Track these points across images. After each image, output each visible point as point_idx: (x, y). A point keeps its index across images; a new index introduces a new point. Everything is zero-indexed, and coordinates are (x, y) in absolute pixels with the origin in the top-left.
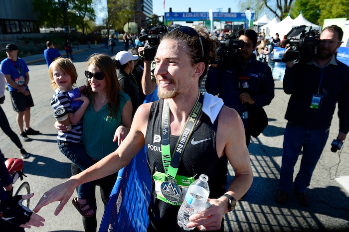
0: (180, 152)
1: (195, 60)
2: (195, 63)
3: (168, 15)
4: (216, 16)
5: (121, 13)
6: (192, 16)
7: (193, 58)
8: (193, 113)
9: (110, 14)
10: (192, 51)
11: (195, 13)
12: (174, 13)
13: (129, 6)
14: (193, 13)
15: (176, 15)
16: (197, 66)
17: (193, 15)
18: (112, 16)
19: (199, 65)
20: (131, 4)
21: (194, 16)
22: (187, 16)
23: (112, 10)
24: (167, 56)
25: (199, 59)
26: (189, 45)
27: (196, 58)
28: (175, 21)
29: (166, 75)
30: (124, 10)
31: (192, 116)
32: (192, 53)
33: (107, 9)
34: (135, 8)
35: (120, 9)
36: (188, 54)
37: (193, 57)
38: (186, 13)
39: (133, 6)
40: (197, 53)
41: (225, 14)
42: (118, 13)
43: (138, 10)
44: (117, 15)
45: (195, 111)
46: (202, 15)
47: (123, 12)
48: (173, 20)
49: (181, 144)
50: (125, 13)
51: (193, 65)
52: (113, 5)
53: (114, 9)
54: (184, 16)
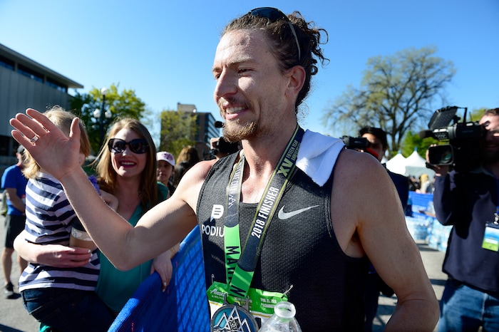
0: (259, 237)
1: (286, 64)
2: (287, 69)
5: (177, 142)
7: (282, 60)
8: (286, 160)
9: (163, 143)
10: (279, 47)
13: (189, 135)
16: (291, 74)
18: (164, 145)
19: (294, 72)
20: (191, 132)
23: (166, 137)
24: (233, 60)
25: (292, 61)
26: (272, 35)
27: (287, 58)
29: (235, 96)
30: (181, 139)
31: (284, 164)
32: (279, 50)
33: (160, 137)
34: (197, 137)
35: (176, 138)
36: (271, 51)
37: (282, 58)
39: (194, 134)
40: (288, 50)
42: (173, 142)
43: (200, 141)
44: (171, 144)
45: (289, 155)
47: (180, 142)
49: (261, 218)
50: (182, 143)
51: (282, 73)
52: (167, 131)
53: (169, 138)
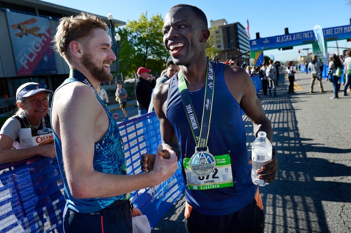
3: (254, 43)
4: (329, 33)
6: (290, 39)
11: (295, 34)
12: (264, 39)
14: (292, 35)
15: (267, 41)
17: (292, 37)
21: (294, 38)
22: (282, 40)
28: (265, 49)
38: (281, 36)
41: (345, 29)
46: (306, 36)
48: (262, 48)
54: (278, 41)
